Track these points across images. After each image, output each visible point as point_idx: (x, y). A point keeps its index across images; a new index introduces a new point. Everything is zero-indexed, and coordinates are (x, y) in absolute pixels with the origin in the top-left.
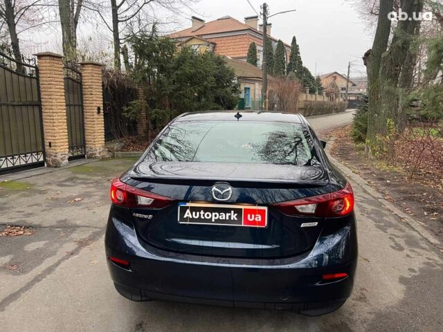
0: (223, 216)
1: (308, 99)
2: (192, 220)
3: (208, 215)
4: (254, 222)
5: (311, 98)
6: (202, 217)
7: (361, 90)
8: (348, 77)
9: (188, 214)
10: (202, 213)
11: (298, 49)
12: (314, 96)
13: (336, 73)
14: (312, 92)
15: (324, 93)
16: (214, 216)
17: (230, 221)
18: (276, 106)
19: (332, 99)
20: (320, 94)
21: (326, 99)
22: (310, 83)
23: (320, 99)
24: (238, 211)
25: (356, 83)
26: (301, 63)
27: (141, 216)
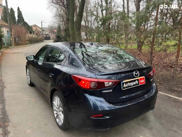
0: (134, 83)
1: (30, 36)
2: (126, 87)
3: (130, 84)
4: (142, 83)
5: (31, 36)
6: (129, 85)
7: (47, 33)
8: (42, 27)
9: (125, 86)
10: (128, 83)
11: (21, 13)
12: (31, 35)
13: (35, 25)
14: (31, 33)
15: (35, 34)
16: (132, 84)
17: (136, 84)
18: (17, 39)
19: (38, 36)
20: (34, 34)
21: (36, 36)
22: (29, 29)
23: (34, 36)
24: (138, 80)
25: (44, 30)
26: (24, 19)
27: (106, 91)
